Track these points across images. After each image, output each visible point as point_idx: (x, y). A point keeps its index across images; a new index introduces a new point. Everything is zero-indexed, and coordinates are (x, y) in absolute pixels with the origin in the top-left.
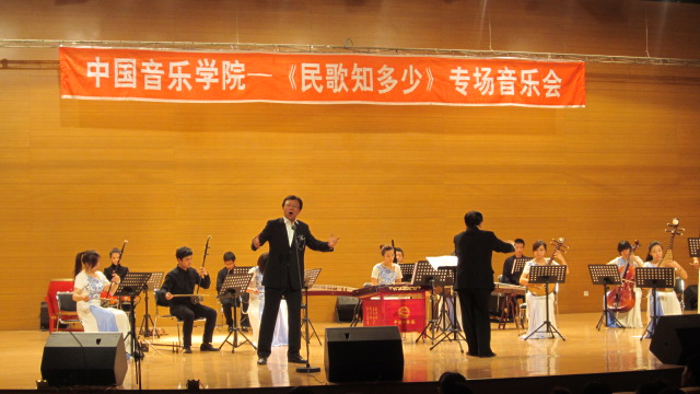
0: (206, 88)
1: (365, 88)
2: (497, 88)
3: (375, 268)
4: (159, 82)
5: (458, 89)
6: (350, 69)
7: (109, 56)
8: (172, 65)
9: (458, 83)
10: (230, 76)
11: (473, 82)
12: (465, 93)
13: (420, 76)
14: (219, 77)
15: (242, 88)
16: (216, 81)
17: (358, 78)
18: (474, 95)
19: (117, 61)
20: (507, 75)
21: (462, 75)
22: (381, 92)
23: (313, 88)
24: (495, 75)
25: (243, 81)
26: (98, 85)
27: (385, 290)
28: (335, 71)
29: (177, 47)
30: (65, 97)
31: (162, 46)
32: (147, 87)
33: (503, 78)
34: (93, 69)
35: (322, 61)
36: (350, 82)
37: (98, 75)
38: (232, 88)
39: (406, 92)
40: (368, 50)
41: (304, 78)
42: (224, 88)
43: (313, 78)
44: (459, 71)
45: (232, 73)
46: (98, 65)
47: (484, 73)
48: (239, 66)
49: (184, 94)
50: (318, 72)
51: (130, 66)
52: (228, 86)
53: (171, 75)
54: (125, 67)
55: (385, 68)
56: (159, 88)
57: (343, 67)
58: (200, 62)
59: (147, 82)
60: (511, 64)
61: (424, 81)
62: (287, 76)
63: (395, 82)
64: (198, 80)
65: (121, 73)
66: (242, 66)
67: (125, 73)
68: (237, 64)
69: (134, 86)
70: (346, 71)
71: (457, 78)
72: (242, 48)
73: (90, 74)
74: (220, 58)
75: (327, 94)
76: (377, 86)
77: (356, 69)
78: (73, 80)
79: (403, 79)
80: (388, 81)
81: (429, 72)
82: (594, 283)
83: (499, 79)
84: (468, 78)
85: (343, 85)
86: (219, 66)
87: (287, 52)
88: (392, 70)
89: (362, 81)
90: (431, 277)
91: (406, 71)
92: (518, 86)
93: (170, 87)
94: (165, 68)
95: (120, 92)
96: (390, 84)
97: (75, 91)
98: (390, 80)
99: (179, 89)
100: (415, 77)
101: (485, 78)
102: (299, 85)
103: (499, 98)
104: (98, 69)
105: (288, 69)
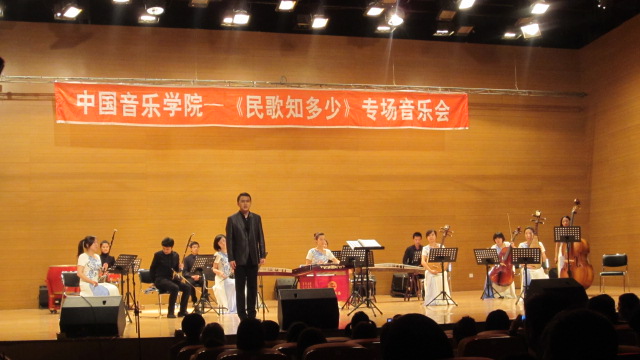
0: (172, 115)
1: (296, 115)
2: (399, 114)
3: (310, 252)
4: (134, 110)
5: (369, 116)
6: (285, 100)
7: (94, 89)
8: (145, 97)
9: (369, 111)
10: (191, 106)
11: (380, 110)
12: (374, 119)
13: (339, 105)
14: (182, 106)
15: (200, 115)
16: (180, 109)
17: (291, 107)
18: (381, 120)
19: (101, 93)
20: (407, 104)
21: (372, 104)
22: (309, 118)
23: (256, 115)
24: (398, 105)
25: (201, 110)
26: (86, 112)
27: (317, 269)
28: (273, 101)
29: (149, 82)
30: (59, 122)
31: (136, 82)
32: (125, 114)
33: (404, 106)
34: (82, 100)
35: (263, 94)
36: (285, 111)
37: (86, 105)
38: (192, 115)
39: (329, 118)
40: (299, 85)
41: (249, 107)
42: (186, 115)
43: (255, 107)
44: (370, 101)
45: (192, 103)
46: (86, 97)
47: (389, 103)
48: (198, 98)
49: (155, 120)
50: (259, 102)
51: (111, 98)
52: (189, 113)
53: (144, 105)
54: (108, 98)
55: (312, 99)
56: (134, 115)
57: (280, 99)
58: (167, 94)
59: (125, 110)
60: (410, 96)
61: (342, 109)
62: (235, 105)
63: (320, 110)
64: (165, 109)
65: (104, 103)
66: (200, 98)
67: (107, 103)
68: (196, 96)
69: (114, 113)
70: (281, 101)
71: (368, 107)
72: (199, 83)
73: (79, 104)
74: (182, 91)
75: (267, 120)
76: (306, 113)
77: (290, 100)
78: (66, 109)
79: (326, 108)
80: (315, 110)
81: (346, 102)
82: (479, 264)
83: (401, 107)
84: (376, 107)
85: (279, 112)
86: (181, 97)
87: (236, 86)
88: (317, 101)
89: (294, 110)
90: (353, 258)
91: (328, 102)
92: (416, 113)
93: (143, 114)
94: (139, 99)
95: (104, 118)
96: (316, 112)
97: (67, 116)
98: (316, 109)
99: (150, 116)
100: (336, 107)
101: (390, 107)
102: (245, 113)
103: (401, 122)
104: (86, 100)
105: (236, 101)
